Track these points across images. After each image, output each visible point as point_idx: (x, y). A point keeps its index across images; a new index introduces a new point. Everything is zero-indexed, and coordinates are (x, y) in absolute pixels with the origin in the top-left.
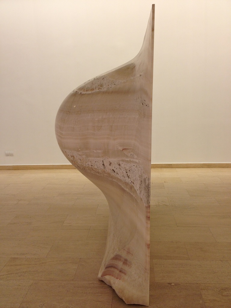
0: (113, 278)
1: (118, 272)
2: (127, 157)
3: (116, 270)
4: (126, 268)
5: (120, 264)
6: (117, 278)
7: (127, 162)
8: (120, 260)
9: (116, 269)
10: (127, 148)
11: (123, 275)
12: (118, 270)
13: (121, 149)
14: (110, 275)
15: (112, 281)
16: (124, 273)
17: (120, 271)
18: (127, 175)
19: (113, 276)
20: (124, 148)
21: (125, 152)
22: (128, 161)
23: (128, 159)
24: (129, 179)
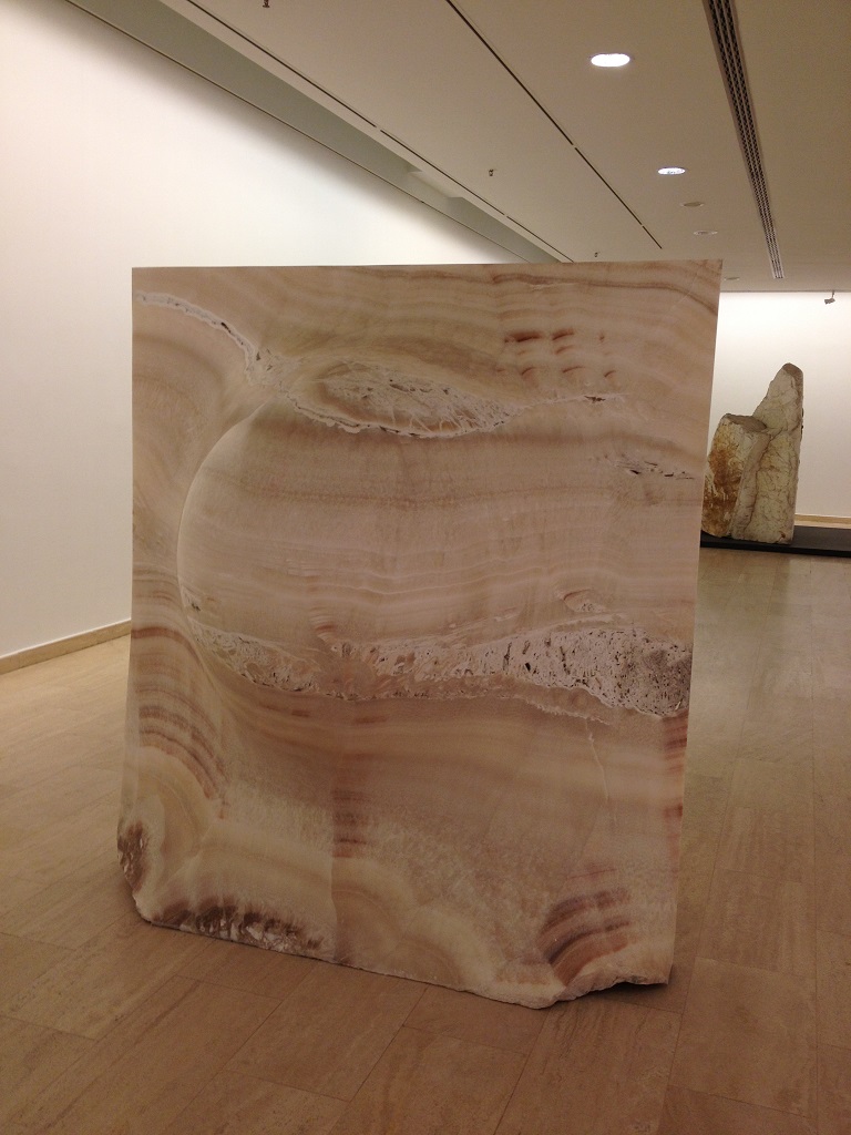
0: (604, 958)
1: (604, 936)
2: (573, 614)
3: (593, 938)
4: (615, 911)
5: (593, 916)
6: (617, 949)
7: (571, 628)
8: (582, 907)
9: (592, 936)
10: (575, 590)
11: (623, 929)
12: (598, 931)
13: (562, 597)
14: (589, 959)
15: (610, 965)
16: (622, 924)
17: (609, 929)
18: (565, 666)
19: (599, 955)
20: (569, 592)
21: (570, 603)
22: (572, 626)
23: (574, 622)
24: (570, 677)
